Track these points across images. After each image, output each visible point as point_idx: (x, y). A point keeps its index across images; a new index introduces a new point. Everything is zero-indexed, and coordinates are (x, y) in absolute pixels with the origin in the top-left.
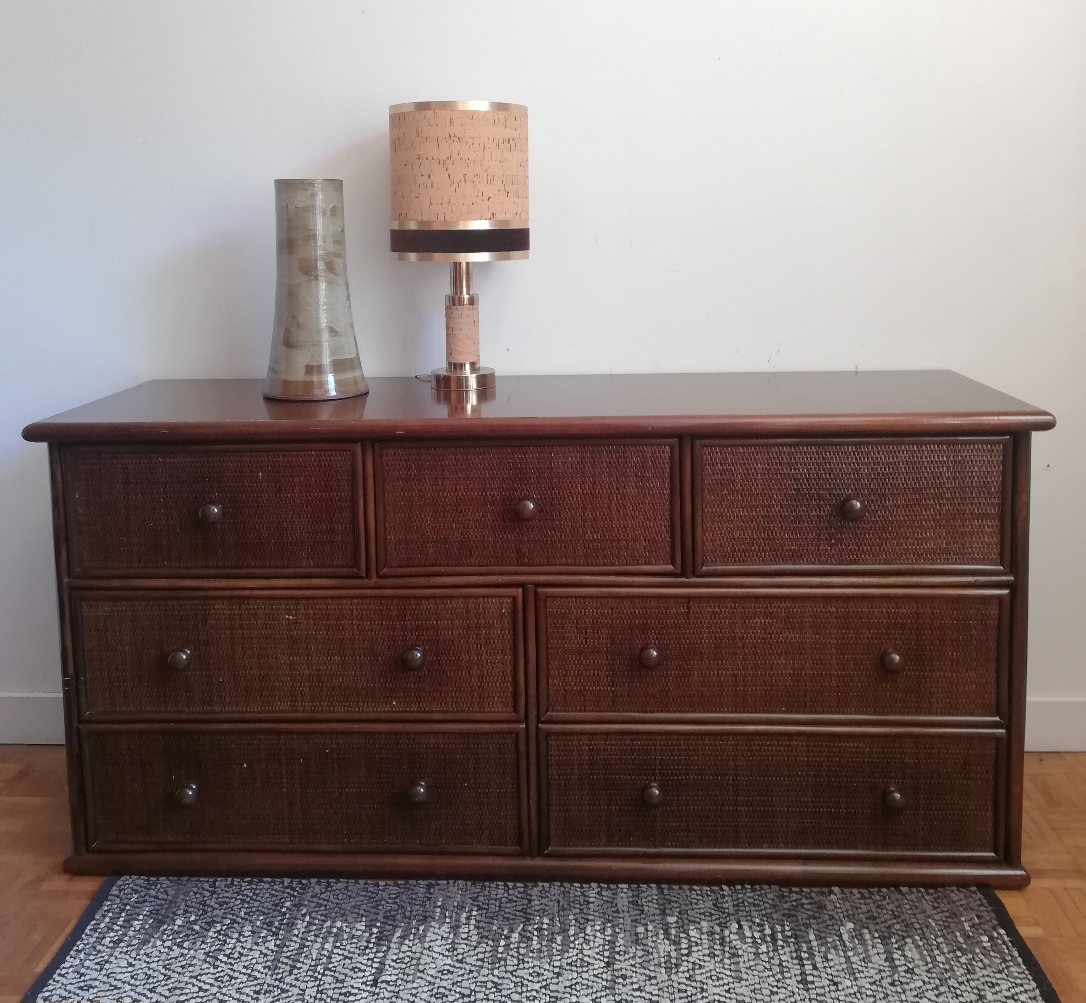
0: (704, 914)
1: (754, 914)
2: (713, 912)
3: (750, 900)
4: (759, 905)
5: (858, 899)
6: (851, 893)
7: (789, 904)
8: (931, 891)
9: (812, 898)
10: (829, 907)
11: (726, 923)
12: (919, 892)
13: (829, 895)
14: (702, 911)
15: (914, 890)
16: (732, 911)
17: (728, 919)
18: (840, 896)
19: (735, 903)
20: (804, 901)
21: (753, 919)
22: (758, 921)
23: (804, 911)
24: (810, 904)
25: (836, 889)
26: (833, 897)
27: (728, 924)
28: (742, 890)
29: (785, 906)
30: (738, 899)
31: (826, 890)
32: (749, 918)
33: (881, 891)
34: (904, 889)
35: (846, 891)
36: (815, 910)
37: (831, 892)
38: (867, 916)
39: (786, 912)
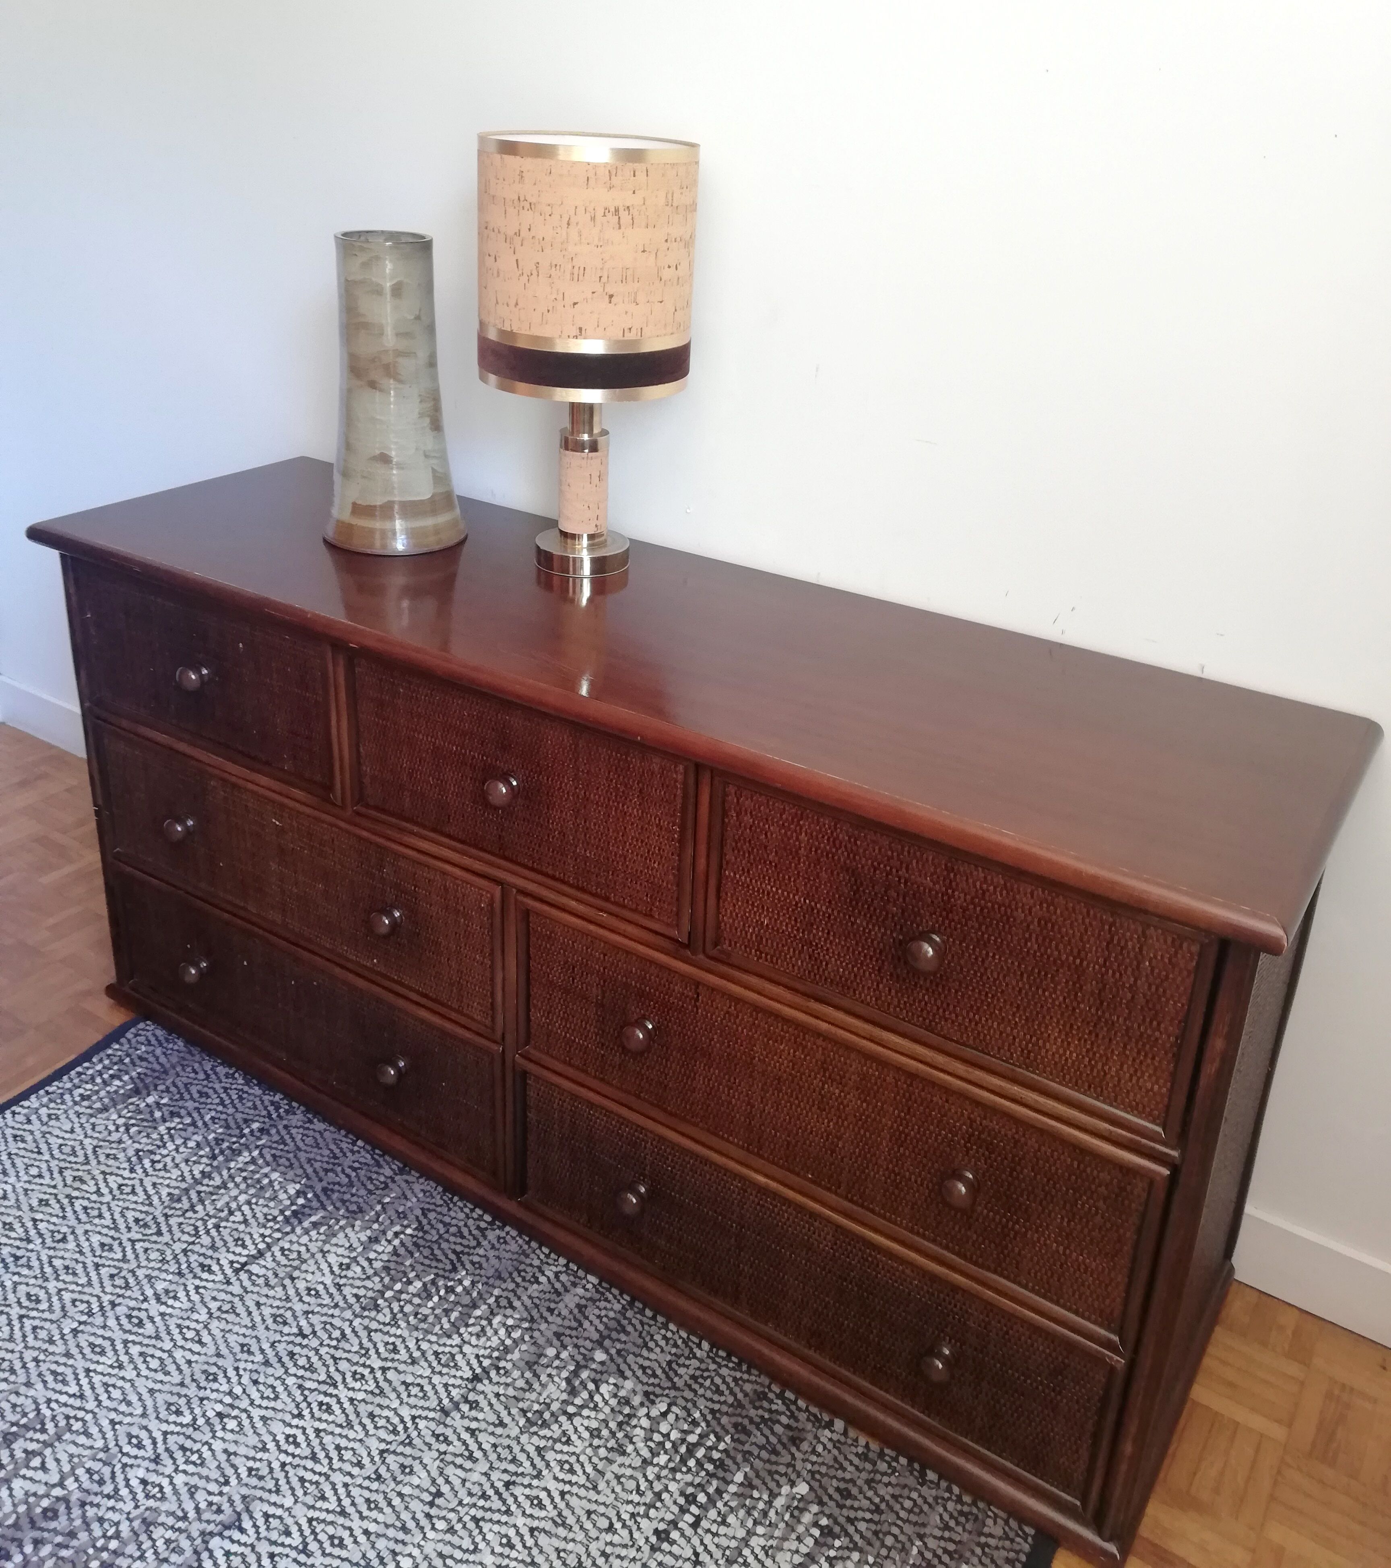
0: (643, 1368)
1: (702, 1403)
2: (659, 1372)
3: (718, 1381)
4: (721, 1393)
5: (857, 1454)
6: (856, 1440)
7: (760, 1412)
8: (967, 1499)
9: (797, 1420)
10: (805, 1446)
11: (657, 1396)
12: (949, 1490)
13: (824, 1428)
14: (646, 1363)
15: (944, 1484)
16: (679, 1383)
17: (667, 1391)
18: (835, 1437)
19: (698, 1373)
20: (784, 1420)
21: (693, 1411)
22: (697, 1415)
23: (767, 1432)
24: (788, 1427)
25: (839, 1425)
26: (827, 1432)
27: (659, 1399)
28: (723, 1359)
29: (752, 1412)
30: (707, 1370)
31: (826, 1417)
32: (690, 1405)
33: (896, 1460)
34: (931, 1476)
35: (852, 1433)
36: (785, 1440)
37: (829, 1425)
38: (842, 1485)
39: (746, 1422)
